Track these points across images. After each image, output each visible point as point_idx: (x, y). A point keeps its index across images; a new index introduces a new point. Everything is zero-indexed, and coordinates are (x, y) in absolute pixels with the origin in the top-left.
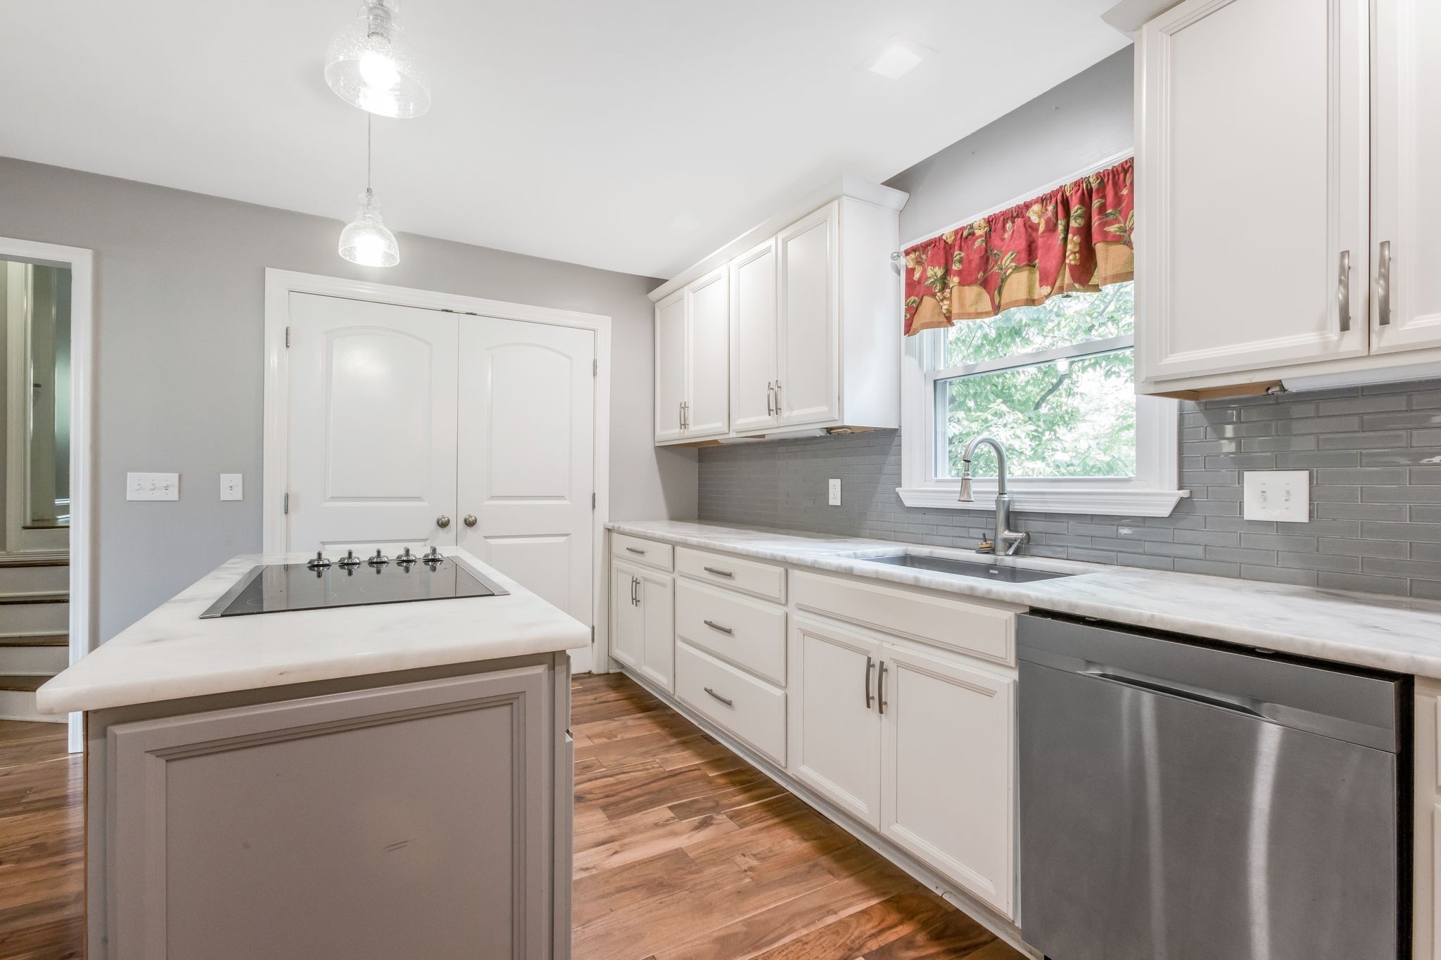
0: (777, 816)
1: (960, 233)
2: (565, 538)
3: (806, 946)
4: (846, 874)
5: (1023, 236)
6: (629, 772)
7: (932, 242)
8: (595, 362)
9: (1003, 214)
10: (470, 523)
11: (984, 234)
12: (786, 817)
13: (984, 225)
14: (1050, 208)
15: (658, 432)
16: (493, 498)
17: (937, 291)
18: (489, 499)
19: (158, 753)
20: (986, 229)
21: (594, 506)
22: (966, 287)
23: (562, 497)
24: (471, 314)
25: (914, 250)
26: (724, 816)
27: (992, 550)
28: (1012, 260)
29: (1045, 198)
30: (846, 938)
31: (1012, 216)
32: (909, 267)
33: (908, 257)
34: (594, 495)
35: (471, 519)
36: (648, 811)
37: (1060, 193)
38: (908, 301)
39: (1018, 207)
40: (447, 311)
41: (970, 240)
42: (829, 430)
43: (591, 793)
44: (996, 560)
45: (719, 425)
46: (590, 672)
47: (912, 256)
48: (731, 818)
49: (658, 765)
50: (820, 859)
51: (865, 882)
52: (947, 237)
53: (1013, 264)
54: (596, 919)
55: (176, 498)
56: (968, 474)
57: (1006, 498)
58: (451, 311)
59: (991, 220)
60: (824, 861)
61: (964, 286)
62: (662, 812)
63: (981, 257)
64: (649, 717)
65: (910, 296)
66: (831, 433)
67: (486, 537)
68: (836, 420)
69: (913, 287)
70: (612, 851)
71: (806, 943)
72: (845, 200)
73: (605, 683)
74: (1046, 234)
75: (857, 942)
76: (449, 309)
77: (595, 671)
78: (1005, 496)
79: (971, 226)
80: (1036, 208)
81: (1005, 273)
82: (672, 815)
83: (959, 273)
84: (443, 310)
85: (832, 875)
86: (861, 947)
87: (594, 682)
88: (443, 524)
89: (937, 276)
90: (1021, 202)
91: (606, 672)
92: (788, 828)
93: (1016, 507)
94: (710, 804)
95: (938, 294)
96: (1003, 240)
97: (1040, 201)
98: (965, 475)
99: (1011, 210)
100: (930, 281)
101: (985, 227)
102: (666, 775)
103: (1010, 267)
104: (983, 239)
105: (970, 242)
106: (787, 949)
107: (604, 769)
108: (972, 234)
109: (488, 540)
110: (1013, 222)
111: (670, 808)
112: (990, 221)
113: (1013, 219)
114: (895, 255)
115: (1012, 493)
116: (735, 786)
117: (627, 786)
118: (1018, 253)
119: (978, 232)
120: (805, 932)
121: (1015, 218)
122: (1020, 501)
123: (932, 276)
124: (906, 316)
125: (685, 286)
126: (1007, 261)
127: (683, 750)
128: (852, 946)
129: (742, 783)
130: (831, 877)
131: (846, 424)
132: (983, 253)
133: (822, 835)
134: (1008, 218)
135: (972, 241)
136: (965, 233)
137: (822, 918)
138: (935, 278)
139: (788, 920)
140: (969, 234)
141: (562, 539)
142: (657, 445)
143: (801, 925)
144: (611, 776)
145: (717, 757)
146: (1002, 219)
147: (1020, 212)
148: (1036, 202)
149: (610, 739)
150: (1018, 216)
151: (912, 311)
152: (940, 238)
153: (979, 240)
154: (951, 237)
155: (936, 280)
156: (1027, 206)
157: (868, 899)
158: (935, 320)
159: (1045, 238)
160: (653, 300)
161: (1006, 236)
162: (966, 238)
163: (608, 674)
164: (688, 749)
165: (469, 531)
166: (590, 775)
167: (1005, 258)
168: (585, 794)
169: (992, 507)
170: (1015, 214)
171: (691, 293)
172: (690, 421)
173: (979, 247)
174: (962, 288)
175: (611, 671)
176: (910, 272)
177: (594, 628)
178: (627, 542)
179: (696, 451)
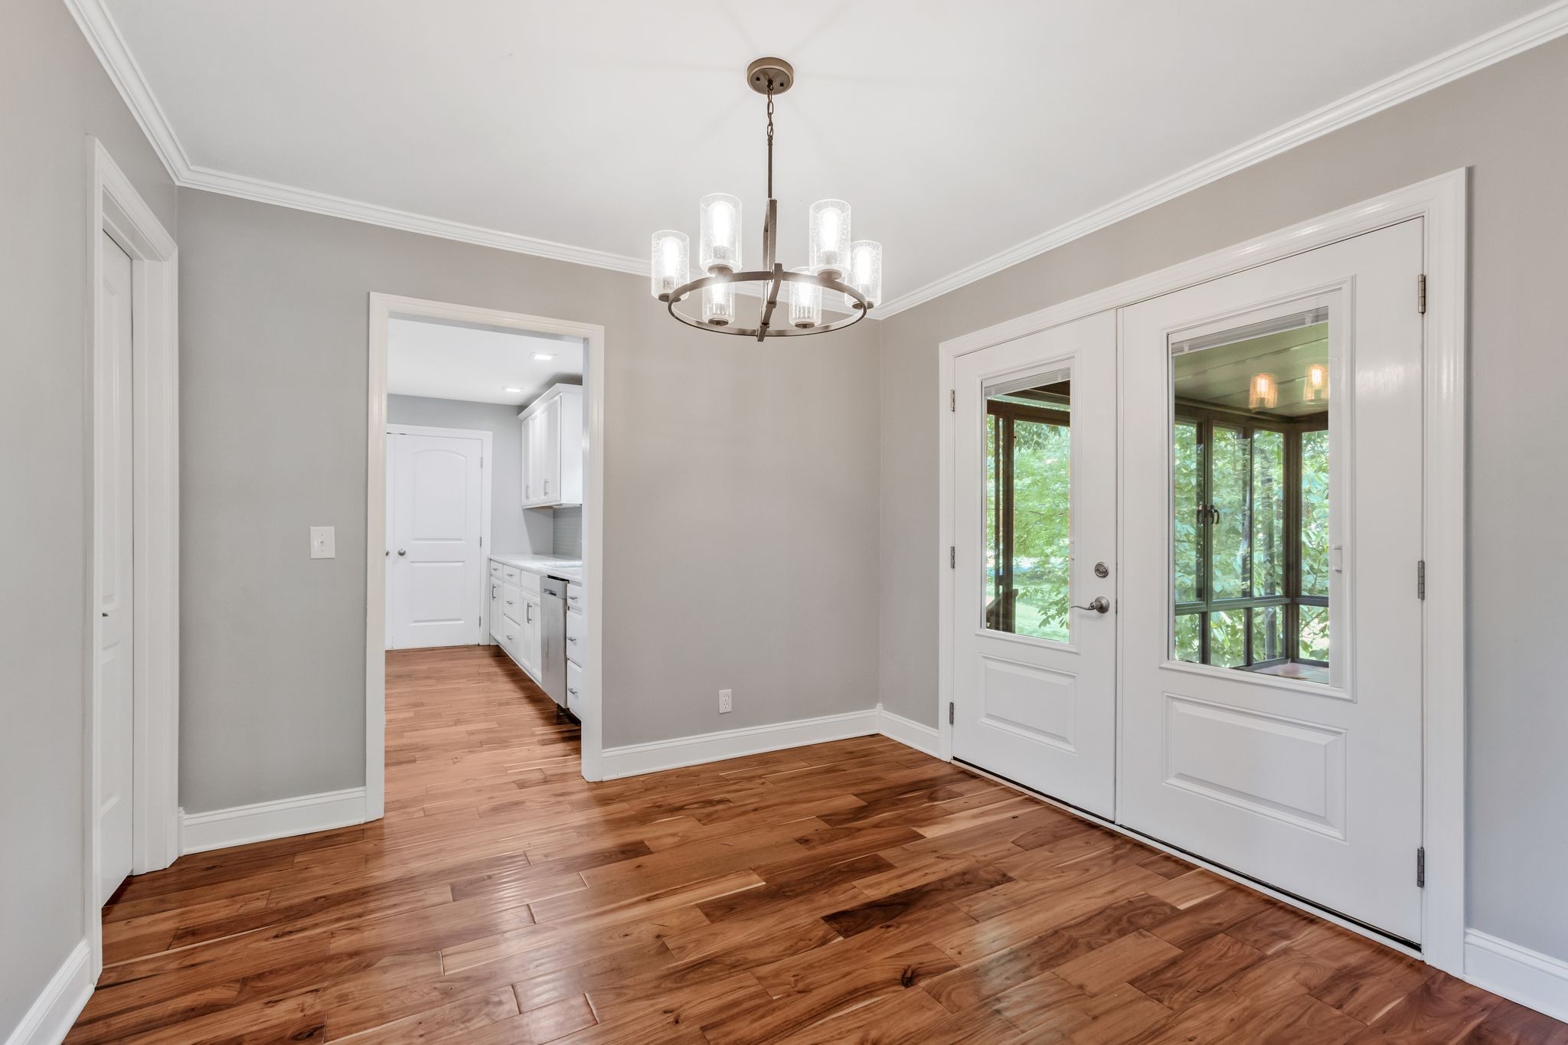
2: (462, 563)
8: (482, 459)
10: (402, 554)
16: (416, 539)
18: (414, 540)
21: (481, 545)
23: (460, 540)
24: (402, 434)
34: (481, 537)
35: (402, 552)
46: (479, 645)
67: (412, 562)
77: (481, 644)
87: (481, 649)
91: (489, 644)
109: (413, 564)
141: (460, 563)
142: (523, 509)
172: (531, 496)
177: (480, 618)
178: (494, 565)
179: (551, 511)
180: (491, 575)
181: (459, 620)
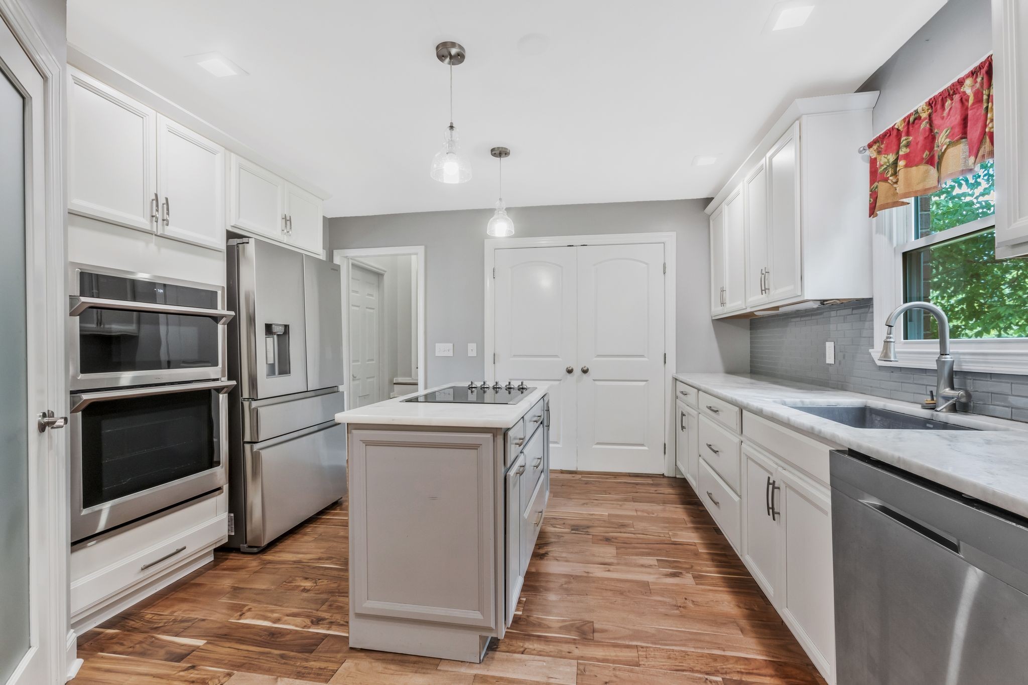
0: (729, 587)
1: (907, 120)
2: (645, 383)
3: (687, 656)
4: (754, 635)
5: (958, 112)
6: (647, 535)
7: (887, 133)
8: (664, 264)
9: (941, 94)
10: (585, 371)
11: (928, 116)
12: (736, 590)
13: (927, 108)
14: (979, 80)
15: (713, 309)
16: (599, 356)
17: (889, 176)
18: (596, 357)
19: (364, 442)
20: (929, 111)
21: (665, 362)
22: (914, 168)
23: (642, 356)
24: (584, 245)
25: (875, 142)
26: (691, 575)
27: (933, 408)
28: (947, 137)
29: (975, 72)
30: (720, 665)
31: (949, 95)
32: (873, 157)
33: (871, 149)
34: (665, 354)
35: (585, 369)
36: (644, 557)
37: (987, 64)
38: (872, 187)
39: (953, 85)
40: (570, 246)
41: (917, 124)
42: (823, 302)
43: (616, 539)
44: (932, 415)
45: (739, 303)
46: (663, 474)
47: (875, 147)
48: (694, 577)
49: (668, 536)
50: (741, 621)
51: (763, 645)
52: (898, 126)
53: (948, 140)
54: (576, 595)
55: (452, 355)
56: (890, 338)
57: (948, 358)
58: (573, 246)
59: (931, 102)
60: (744, 623)
61: (911, 166)
62: (652, 560)
63: (925, 138)
64: (685, 508)
65: (874, 183)
66: (824, 304)
67: (594, 380)
68: (800, 296)
69: (875, 175)
70: (607, 570)
71: (688, 655)
72: (804, 118)
73: (666, 482)
74: (976, 106)
75: (725, 670)
76: (571, 245)
77: (666, 474)
78: (948, 356)
79: (916, 112)
80: (968, 82)
81: (941, 150)
82: (657, 564)
83: (906, 157)
84: (568, 246)
85: (741, 631)
86: (726, 673)
87: (664, 481)
88: (570, 371)
89: (889, 163)
90: (955, 80)
91: (674, 476)
92: (731, 596)
93: (964, 367)
94: (687, 566)
95: (891, 178)
96: (943, 118)
97: (971, 75)
98: (887, 338)
99: (947, 90)
100: (883, 168)
101: (928, 109)
102: (671, 542)
103: (945, 144)
104: (927, 121)
105: (916, 126)
106: (673, 652)
107: (633, 529)
108: (919, 118)
109: (596, 382)
110: (952, 99)
111: (657, 560)
112: (930, 104)
113: (951, 97)
114: (861, 149)
115: (953, 353)
116: (713, 562)
117: (640, 541)
118: (952, 128)
119: (924, 115)
120: (693, 650)
121: (953, 95)
122: (966, 362)
123: (885, 163)
124: (870, 201)
125: (722, 203)
126: (942, 139)
127: (693, 532)
128: (720, 670)
129: (720, 562)
130: (740, 632)
131: (806, 298)
132: (927, 134)
133: (755, 609)
134: (946, 97)
135: (918, 125)
136: (911, 119)
137: (711, 649)
138: (888, 164)
139: (686, 640)
140: (915, 119)
141: (644, 383)
142: (713, 318)
143: (693, 646)
144: (634, 534)
145: (714, 542)
146: (940, 99)
147: (955, 88)
148: (967, 76)
149: (649, 514)
150: (955, 93)
151: (874, 195)
152: (893, 128)
153: (924, 122)
154: (901, 125)
155: (888, 166)
156: (961, 82)
157: (758, 654)
158: (889, 201)
159: (975, 110)
160: (709, 214)
161: (945, 114)
162: (913, 123)
163: (675, 477)
164: (697, 532)
165: (585, 376)
166: (622, 530)
167: (941, 137)
168: (613, 538)
169: (934, 366)
170: (951, 92)
171: (726, 206)
172: (727, 301)
173: (924, 129)
174: (909, 169)
175: (678, 476)
176: (873, 162)
177: (665, 444)
178: (681, 387)
179: (748, 321)
180: (677, 397)
181: (642, 445)
